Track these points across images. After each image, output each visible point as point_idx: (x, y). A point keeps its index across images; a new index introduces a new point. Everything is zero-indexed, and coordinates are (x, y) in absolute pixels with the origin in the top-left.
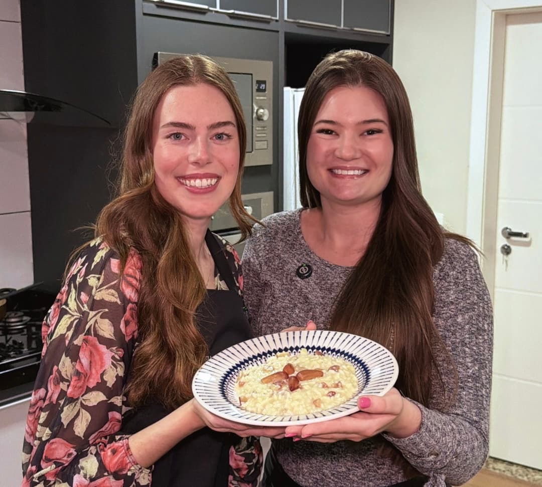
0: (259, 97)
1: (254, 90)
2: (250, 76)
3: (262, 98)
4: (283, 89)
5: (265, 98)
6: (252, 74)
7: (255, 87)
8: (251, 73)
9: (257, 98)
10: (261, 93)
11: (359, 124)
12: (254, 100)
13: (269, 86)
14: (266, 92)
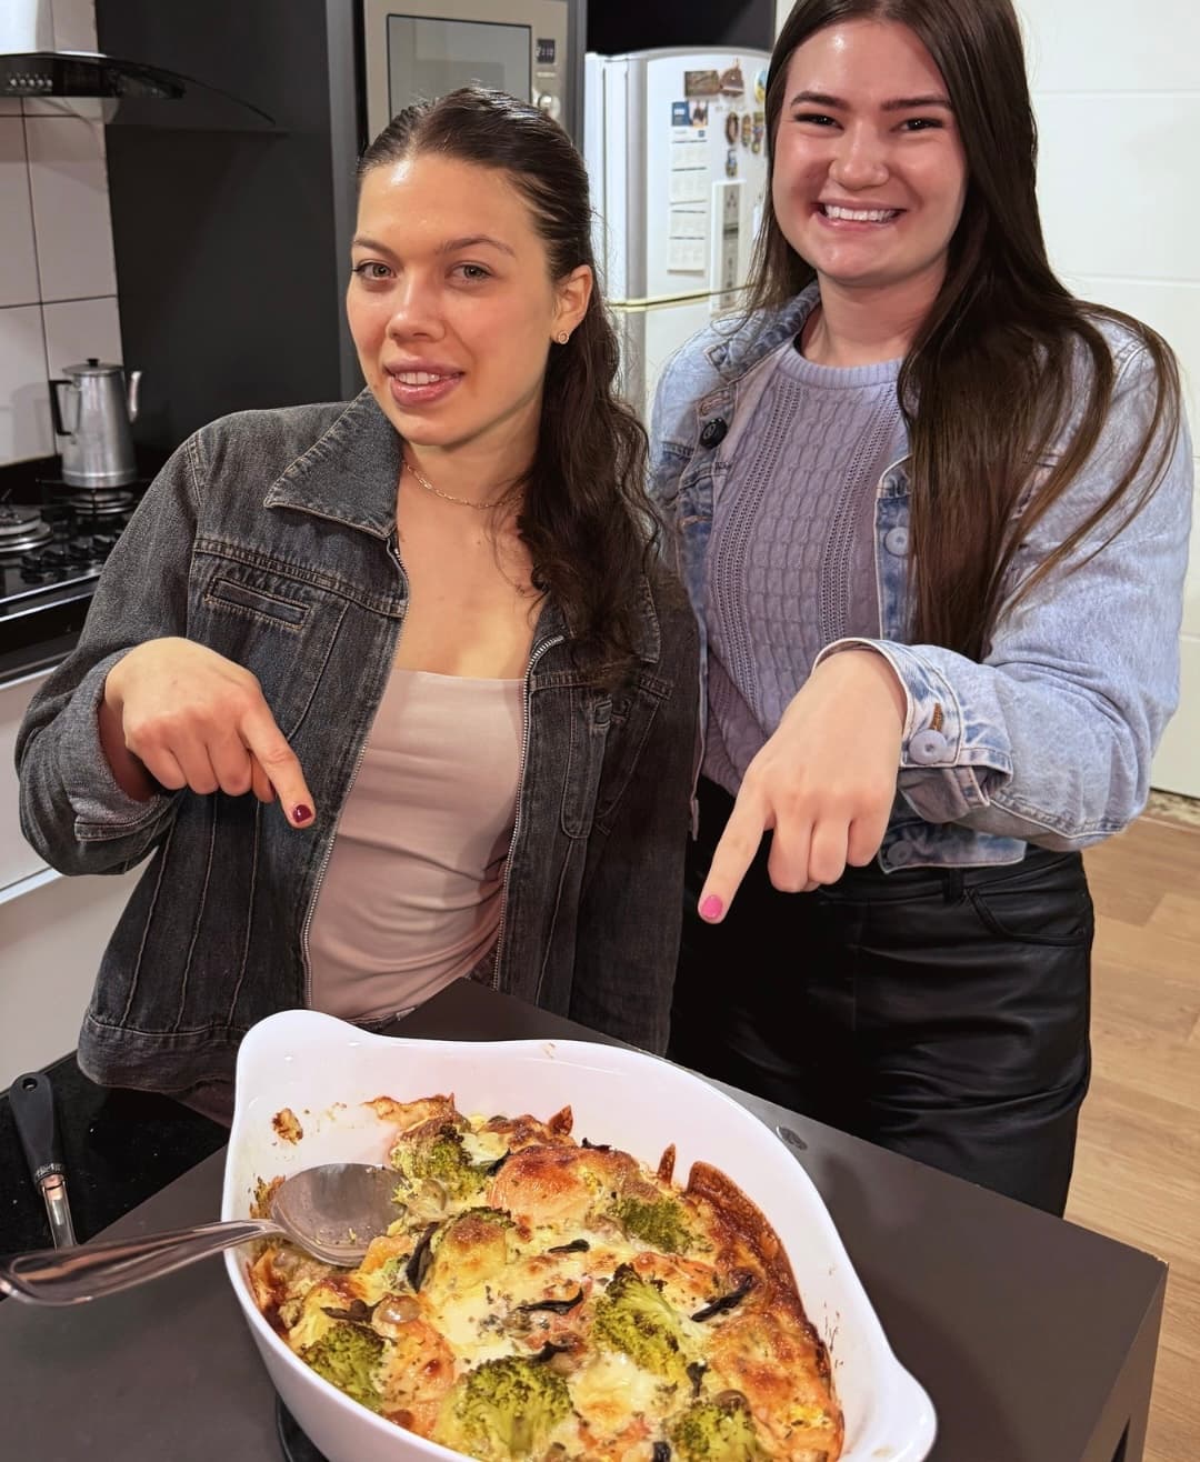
0: (544, 73)
1: (534, 59)
2: (527, 30)
3: (547, 75)
4: (583, 58)
5: (553, 75)
6: (529, 27)
7: (536, 53)
8: (527, 23)
9: (540, 74)
10: (546, 65)
11: (888, 106)
12: (533, 78)
13: (560, 51)
14: (555, 64)
